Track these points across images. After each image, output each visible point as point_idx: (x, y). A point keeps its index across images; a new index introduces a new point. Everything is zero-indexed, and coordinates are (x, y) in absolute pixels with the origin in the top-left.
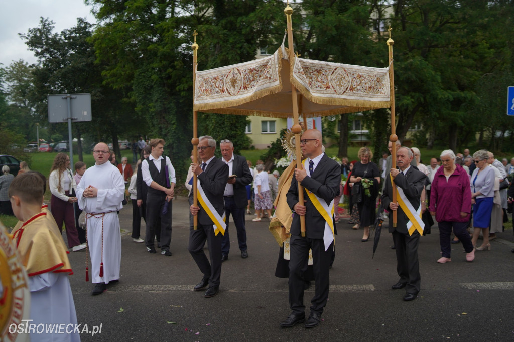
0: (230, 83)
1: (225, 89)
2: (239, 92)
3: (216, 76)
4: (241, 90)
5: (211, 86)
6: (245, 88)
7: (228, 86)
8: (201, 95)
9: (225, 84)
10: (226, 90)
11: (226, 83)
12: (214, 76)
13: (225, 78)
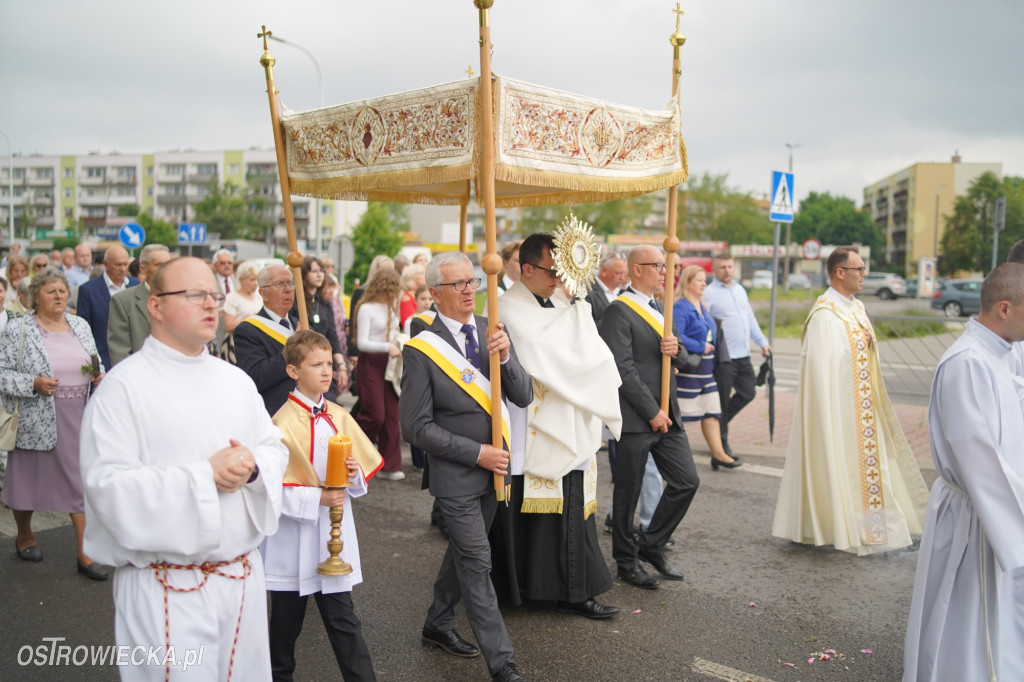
0: (592, 138)
1: (580, 146)
2: (609, 161)
3: (560, 109)
4: (613, 161)
5: (547, 129)
6: (622, 157)
7: (586, 143)
8: (521, 145)
9: (579, 136)
10: (582, 151)
11: (583, 135)
12: (555, 107)
13: (583, 121)
